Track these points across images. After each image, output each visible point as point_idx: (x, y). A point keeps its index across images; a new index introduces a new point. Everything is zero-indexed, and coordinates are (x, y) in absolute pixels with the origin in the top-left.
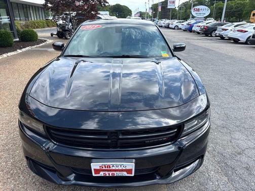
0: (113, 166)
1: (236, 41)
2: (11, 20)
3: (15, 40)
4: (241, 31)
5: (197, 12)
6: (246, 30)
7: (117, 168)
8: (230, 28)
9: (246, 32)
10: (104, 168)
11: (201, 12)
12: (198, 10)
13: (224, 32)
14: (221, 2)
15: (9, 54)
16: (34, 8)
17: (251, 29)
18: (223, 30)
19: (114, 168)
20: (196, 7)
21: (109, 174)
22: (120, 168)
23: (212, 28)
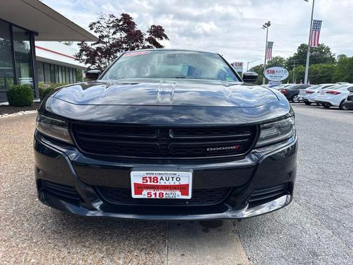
0: (162, 179)
1: (327, 106)
2: (34, 82)
3: (34, 101)
4: (332, 93)
5: (272, 75)
6: (338, 91)
7: (167, 183)
8: (316, 91)
9: (338, 93)
10: (149, 183)
11: (276, 74)
12: (273, 72)
13: (308, 95)
14: (302, 66)
15: (26, 112)
16: (63, 69)
17: (344, 90)
18: (308, 92)
19: (162, 183)
20: (270, 69)
21: (155, 194)
22: (171, 183)
23: (293, 92)
